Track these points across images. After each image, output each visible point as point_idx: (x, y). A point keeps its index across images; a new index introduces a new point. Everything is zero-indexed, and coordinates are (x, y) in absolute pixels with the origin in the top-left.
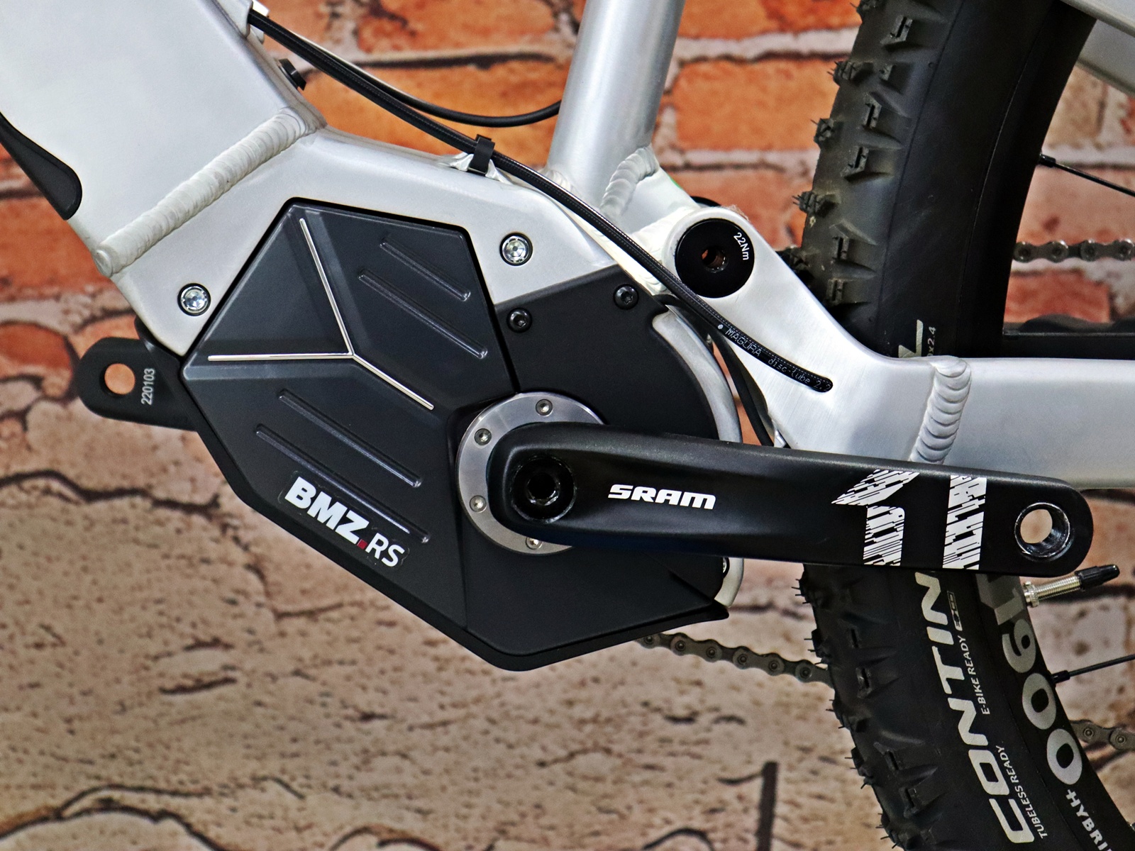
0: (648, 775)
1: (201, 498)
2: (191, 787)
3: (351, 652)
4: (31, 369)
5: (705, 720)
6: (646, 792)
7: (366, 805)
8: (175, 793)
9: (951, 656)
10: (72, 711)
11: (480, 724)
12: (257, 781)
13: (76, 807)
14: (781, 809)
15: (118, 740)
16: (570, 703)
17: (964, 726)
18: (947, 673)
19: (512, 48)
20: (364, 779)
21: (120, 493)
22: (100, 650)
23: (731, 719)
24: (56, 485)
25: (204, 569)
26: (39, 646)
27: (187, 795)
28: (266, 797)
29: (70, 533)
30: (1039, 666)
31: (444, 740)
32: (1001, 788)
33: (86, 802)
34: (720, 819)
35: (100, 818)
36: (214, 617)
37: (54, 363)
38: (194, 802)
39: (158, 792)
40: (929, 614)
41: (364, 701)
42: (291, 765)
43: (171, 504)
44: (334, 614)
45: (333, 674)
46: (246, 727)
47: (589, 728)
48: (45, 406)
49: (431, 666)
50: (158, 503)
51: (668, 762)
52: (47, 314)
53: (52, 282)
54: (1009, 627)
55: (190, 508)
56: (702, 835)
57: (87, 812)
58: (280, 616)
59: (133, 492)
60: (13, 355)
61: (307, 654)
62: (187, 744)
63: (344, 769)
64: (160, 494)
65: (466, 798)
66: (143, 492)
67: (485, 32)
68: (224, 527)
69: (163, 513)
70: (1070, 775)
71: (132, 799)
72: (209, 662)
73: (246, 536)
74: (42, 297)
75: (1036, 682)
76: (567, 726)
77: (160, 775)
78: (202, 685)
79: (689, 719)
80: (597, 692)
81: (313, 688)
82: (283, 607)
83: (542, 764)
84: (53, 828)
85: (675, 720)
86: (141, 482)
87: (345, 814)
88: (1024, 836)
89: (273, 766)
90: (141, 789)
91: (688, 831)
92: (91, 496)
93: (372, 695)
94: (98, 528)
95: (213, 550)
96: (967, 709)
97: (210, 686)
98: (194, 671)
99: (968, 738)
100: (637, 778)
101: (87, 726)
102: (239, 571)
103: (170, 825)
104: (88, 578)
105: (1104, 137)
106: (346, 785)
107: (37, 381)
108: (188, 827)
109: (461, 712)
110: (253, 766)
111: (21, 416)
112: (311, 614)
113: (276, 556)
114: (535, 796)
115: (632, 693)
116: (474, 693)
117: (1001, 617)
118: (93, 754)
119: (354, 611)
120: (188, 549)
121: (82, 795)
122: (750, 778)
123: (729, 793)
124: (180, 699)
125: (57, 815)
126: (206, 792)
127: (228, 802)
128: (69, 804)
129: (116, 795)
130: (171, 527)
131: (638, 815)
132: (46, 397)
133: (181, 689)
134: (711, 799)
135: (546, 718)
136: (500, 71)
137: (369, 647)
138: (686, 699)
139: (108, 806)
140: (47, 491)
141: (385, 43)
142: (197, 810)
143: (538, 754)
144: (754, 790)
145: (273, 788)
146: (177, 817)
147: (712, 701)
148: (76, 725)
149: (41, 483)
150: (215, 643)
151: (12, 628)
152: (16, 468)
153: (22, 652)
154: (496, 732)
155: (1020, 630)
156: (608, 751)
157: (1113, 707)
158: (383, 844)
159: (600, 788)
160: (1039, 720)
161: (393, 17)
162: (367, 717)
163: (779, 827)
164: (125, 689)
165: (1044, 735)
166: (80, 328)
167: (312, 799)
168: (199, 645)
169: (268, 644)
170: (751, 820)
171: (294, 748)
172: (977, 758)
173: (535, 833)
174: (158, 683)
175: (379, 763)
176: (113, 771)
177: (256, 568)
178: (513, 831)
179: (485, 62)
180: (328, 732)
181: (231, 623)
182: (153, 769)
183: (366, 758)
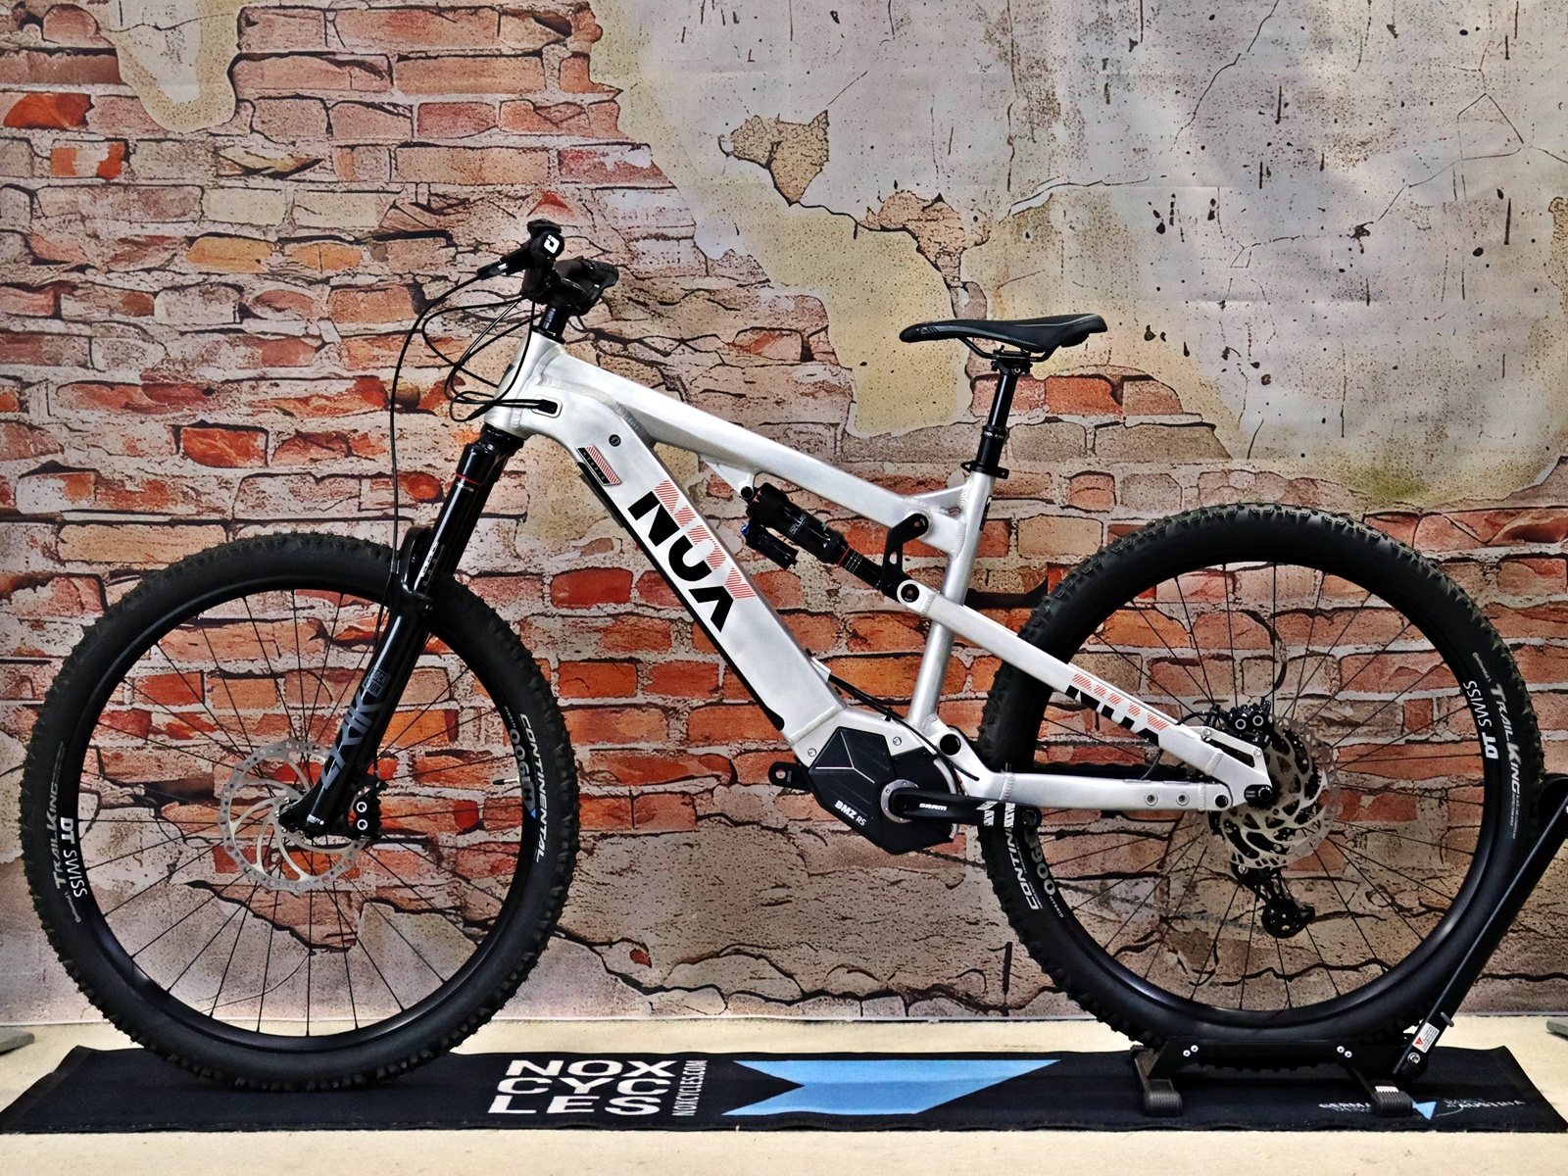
0: (959, 946)
1: (780, 827)
2: (772, 945)
3: (839, 891)
4: (715, 773)
5: (982, 924)
6: (957, 954)
7: (843, 955)
8: (765, 948)
9: (1016, 856)
10: (726, 912)
11: (890, 923)
12: (799, 943)
13: (725, 952)
14: (1013, 962)
15: (743, 924)
16: (927, 915)
17: (1019, 876)
18: (1014, 860)
19: (908, 651)
20: (842, 944)
21: (749, 823)
22: (738, 887)
23: (992, 924)
24: (723, 820)
25: (780, 855)
26: (714, 885)
27: (770, 949)
28: (802, 951)
29: (728, 839)
30: (1044, 861)
31: (876, 929)
32: (1029, 893)
33: (729, 950)
34: (988, 966)
35: (734, 957)
36: (784, 875)
37: (725, 771)
38: (773, 951)
39: (759, 947)
40: (1009, 844)
41: (843, 912)
42: (813, 937)
43: (768, 828)
44: (832, 875)
45: (830, 900)
46: (796, 921)
47: (934, 926)
48: (721, 787)
49: (871, 898)
50: (763, 828)
51: (967, 941)
52: (723, 751)
53: (725, 739)
54: (1034, 849)
55: (776, 830)
56: (981, 972)
57: (729, 954)
58: (810, 875)
59: (754, 823)
60: (709, 767)
61: (820, 892)
62: (771, 927)
63: (834, 940)
64: (764, 824)
65: (884, 954)
66: (758, 823)
67: (897, 644)
68: (789, 839)
69: (765, 832)
70: (1051, 892)
71: (748, 949)
72: (781, 893)
73: (798, 842)
74: (722, 744)
75: (1042, 866)
76: (926, 924)
77: (760, 940)
78: (778, 903)
79: (976, 924)
80: (938, 911)
81: (823, 906)
82: (812, 872)
83: (915, 941)
84: (715, 960)
85: (970, 923)
86: (756, 820)
87: (833, 958)
88: (1036, 907)
89: (805, 938)
90: (752, 945)
91: (975, 970)
92: (737, 824)
93: (847, 909)
94: (739, 837)
95: (784, 848)
96: (1020, 871)
97: (781, 903)
98: (775, 897)
99: (1020, 879)
100: (954, 948)
101: (731, 918)
102: (794, 856)
103: (762, 961)
104: (734, 858)
105: (1141, 691)
106: (835, 947)
107: (718, 777)
108: (770, 962)
109: (882, 918)
110: (797, 937)
111: (711, 791)
112: (822, 875)
113: (809, 851)
114: (912, 954)
115: (953, 912)
116: (888, 910)
117: (1031, 846)
118: (733, 930)
119: (840, 874)
120: (774, 847)
121: (728, 947)
122: (1001, 949)
123: (992, 955)
124: (768, 908)
125: (717, 955)
126: (778, 947)
127: (787, 952)
128: (722, 950)
129: (742, 947)
130: (768, 837)
131: (954, 963)
132: (721, 784)
133: (769, 905)
134: (984, 957)
135: (917, 921)
136: (903, 660)
137: (846, 889)
138: (975, 915)
139: (738, 952)
140: (720, 822)
141: (858, 648)
142: (774, 955)
143: (915, 937)
144: (1002, 954)
145: (805, 947)
146: (766, 958)
147: (985, 916)
148: (727, 917)
149: (717, 818)
150: (784, 886)
151: (703, 877)
152: (708, 812)
153: (707, 887)
154: (896, 927)
155: (1038, 851)
156: (943, 936)
157: (1149, 923)
158: (849, 972)
159: (939, 951)
160: (1042, 876)
161: (862, 638)
162: (844, 919)
163: (1012, 969)
164: (747, 903)
165: (1043, 881)
166: (735, 757)
167: (821, 952)
168: (777, 886)
169: (805, 887)
170: (1001, 967)
171: (815, 930)
172: (1023, 885)
173: (913, 970)
174: (760, 901)
175: (849, 937)
176: (740, 938)
177: (801, 855)
178: (903, 968)
179: (897, 656)
180: (827, 923)
181: (791, 878)
182: (757, 937)
183: (844, 936)
